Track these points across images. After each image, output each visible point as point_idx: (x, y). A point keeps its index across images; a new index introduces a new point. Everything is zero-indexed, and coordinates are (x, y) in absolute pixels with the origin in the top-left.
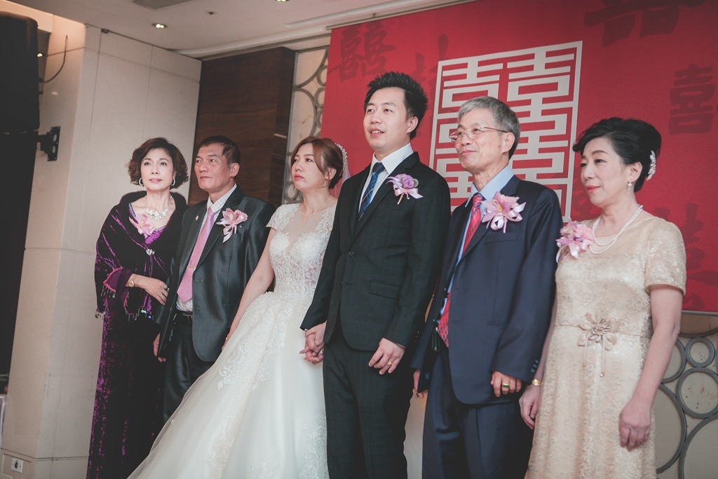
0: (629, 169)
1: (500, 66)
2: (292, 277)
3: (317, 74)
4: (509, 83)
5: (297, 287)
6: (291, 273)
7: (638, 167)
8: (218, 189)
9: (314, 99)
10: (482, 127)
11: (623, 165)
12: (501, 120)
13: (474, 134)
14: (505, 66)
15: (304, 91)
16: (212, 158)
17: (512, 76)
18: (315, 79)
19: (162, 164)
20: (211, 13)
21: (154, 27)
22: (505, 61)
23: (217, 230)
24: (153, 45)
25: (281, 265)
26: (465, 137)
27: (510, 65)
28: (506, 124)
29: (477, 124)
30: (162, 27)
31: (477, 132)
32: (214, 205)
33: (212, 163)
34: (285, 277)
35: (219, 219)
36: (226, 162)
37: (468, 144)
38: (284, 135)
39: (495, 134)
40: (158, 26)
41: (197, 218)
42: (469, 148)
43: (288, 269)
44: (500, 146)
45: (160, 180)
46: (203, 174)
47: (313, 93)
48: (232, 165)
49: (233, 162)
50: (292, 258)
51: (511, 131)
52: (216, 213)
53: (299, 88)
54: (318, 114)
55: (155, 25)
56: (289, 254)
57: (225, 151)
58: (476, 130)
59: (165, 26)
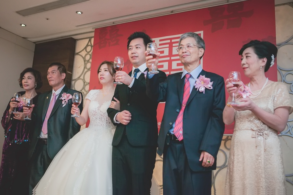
0: (261, 61)
1: (169, 41)
2: (100, 120)
3: (85, 48)
4: (173, 48)
5: (102, 125)
6: (100, 118)
7: (265, 60)
8: (57, 85)
9: (84, 58)
10: (191, 45)
11: (258, 59)
12: (199, 43)
13: (188, 48)
14: (171, 41)
15: (80, 55)
16: (53, 72)
17: (174, 45)
18: (85, 50)
19: (29, 78)
20: (48, 19)
21: (21, 26)
22: (171, 39)
23: (59, 102)
24: (17, 35)
25: (94, 115)
26: (184, 49)
27: (173, 41)
28: (201, 44)
29: (189, 44)
30: (24, 26)
31: (189, 47)
32: (56, 92)
33: (53, 74)
34: (96, 120)
35: (59, 97)
36: (59, 73)
37: (186, 52)
38: (71, 72)
39: (197, 48)
40: (23, 25)
41: (47, 98)
42: (186, 54)
43: (98, 117)
44: (198, 54)
45: (28, 85)
46: (50, 79)
47: (84, 56)
48: (63, 74)
49: (63, 73)
50: (101, 111)
51: (203, 47)
52: (57, 95)
53: (78, 54)
54: (86, 64)
55: (21, 25)
56: (99, 110)
57: (58, 68)
58: (188, 46)
59: (26, 26)
